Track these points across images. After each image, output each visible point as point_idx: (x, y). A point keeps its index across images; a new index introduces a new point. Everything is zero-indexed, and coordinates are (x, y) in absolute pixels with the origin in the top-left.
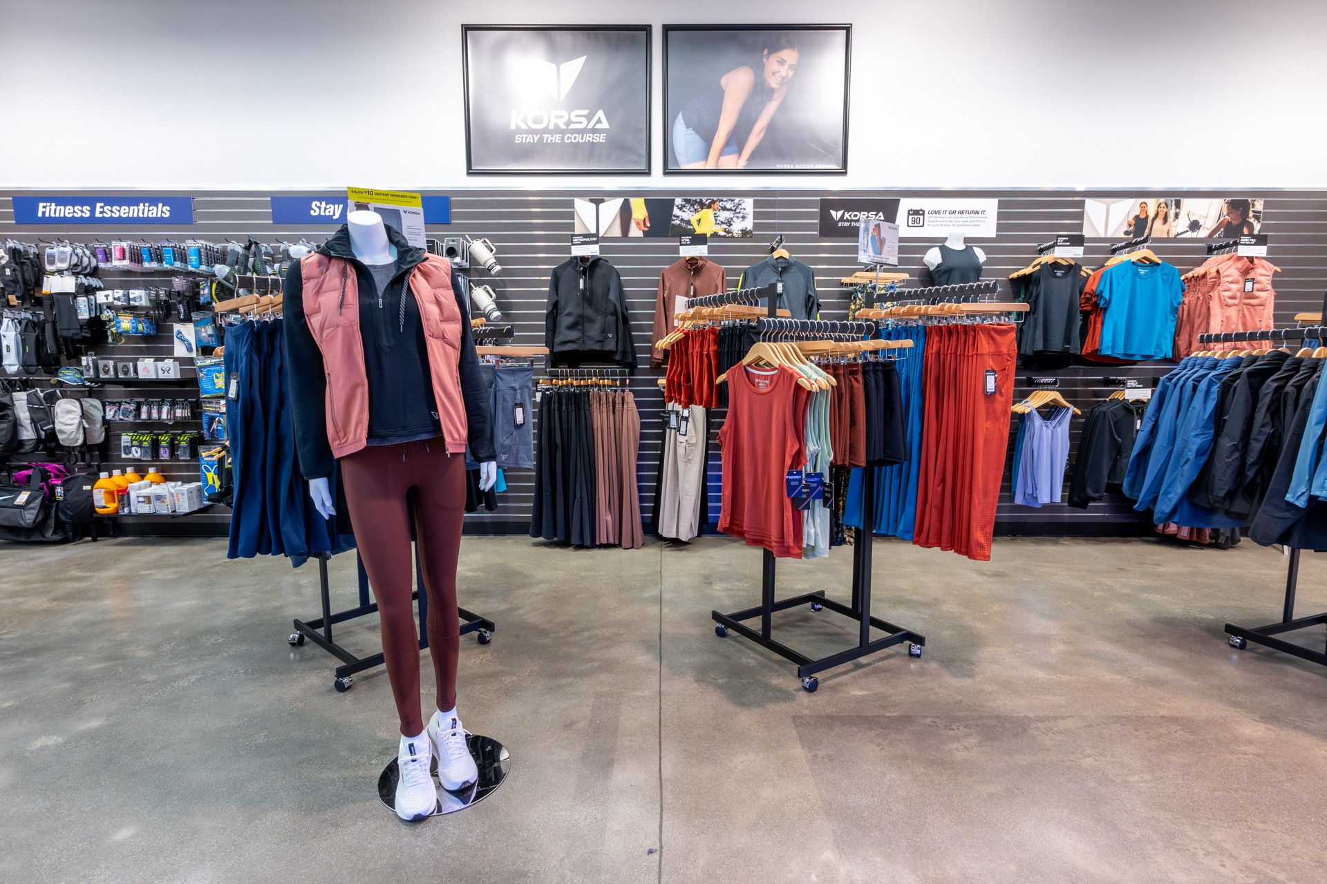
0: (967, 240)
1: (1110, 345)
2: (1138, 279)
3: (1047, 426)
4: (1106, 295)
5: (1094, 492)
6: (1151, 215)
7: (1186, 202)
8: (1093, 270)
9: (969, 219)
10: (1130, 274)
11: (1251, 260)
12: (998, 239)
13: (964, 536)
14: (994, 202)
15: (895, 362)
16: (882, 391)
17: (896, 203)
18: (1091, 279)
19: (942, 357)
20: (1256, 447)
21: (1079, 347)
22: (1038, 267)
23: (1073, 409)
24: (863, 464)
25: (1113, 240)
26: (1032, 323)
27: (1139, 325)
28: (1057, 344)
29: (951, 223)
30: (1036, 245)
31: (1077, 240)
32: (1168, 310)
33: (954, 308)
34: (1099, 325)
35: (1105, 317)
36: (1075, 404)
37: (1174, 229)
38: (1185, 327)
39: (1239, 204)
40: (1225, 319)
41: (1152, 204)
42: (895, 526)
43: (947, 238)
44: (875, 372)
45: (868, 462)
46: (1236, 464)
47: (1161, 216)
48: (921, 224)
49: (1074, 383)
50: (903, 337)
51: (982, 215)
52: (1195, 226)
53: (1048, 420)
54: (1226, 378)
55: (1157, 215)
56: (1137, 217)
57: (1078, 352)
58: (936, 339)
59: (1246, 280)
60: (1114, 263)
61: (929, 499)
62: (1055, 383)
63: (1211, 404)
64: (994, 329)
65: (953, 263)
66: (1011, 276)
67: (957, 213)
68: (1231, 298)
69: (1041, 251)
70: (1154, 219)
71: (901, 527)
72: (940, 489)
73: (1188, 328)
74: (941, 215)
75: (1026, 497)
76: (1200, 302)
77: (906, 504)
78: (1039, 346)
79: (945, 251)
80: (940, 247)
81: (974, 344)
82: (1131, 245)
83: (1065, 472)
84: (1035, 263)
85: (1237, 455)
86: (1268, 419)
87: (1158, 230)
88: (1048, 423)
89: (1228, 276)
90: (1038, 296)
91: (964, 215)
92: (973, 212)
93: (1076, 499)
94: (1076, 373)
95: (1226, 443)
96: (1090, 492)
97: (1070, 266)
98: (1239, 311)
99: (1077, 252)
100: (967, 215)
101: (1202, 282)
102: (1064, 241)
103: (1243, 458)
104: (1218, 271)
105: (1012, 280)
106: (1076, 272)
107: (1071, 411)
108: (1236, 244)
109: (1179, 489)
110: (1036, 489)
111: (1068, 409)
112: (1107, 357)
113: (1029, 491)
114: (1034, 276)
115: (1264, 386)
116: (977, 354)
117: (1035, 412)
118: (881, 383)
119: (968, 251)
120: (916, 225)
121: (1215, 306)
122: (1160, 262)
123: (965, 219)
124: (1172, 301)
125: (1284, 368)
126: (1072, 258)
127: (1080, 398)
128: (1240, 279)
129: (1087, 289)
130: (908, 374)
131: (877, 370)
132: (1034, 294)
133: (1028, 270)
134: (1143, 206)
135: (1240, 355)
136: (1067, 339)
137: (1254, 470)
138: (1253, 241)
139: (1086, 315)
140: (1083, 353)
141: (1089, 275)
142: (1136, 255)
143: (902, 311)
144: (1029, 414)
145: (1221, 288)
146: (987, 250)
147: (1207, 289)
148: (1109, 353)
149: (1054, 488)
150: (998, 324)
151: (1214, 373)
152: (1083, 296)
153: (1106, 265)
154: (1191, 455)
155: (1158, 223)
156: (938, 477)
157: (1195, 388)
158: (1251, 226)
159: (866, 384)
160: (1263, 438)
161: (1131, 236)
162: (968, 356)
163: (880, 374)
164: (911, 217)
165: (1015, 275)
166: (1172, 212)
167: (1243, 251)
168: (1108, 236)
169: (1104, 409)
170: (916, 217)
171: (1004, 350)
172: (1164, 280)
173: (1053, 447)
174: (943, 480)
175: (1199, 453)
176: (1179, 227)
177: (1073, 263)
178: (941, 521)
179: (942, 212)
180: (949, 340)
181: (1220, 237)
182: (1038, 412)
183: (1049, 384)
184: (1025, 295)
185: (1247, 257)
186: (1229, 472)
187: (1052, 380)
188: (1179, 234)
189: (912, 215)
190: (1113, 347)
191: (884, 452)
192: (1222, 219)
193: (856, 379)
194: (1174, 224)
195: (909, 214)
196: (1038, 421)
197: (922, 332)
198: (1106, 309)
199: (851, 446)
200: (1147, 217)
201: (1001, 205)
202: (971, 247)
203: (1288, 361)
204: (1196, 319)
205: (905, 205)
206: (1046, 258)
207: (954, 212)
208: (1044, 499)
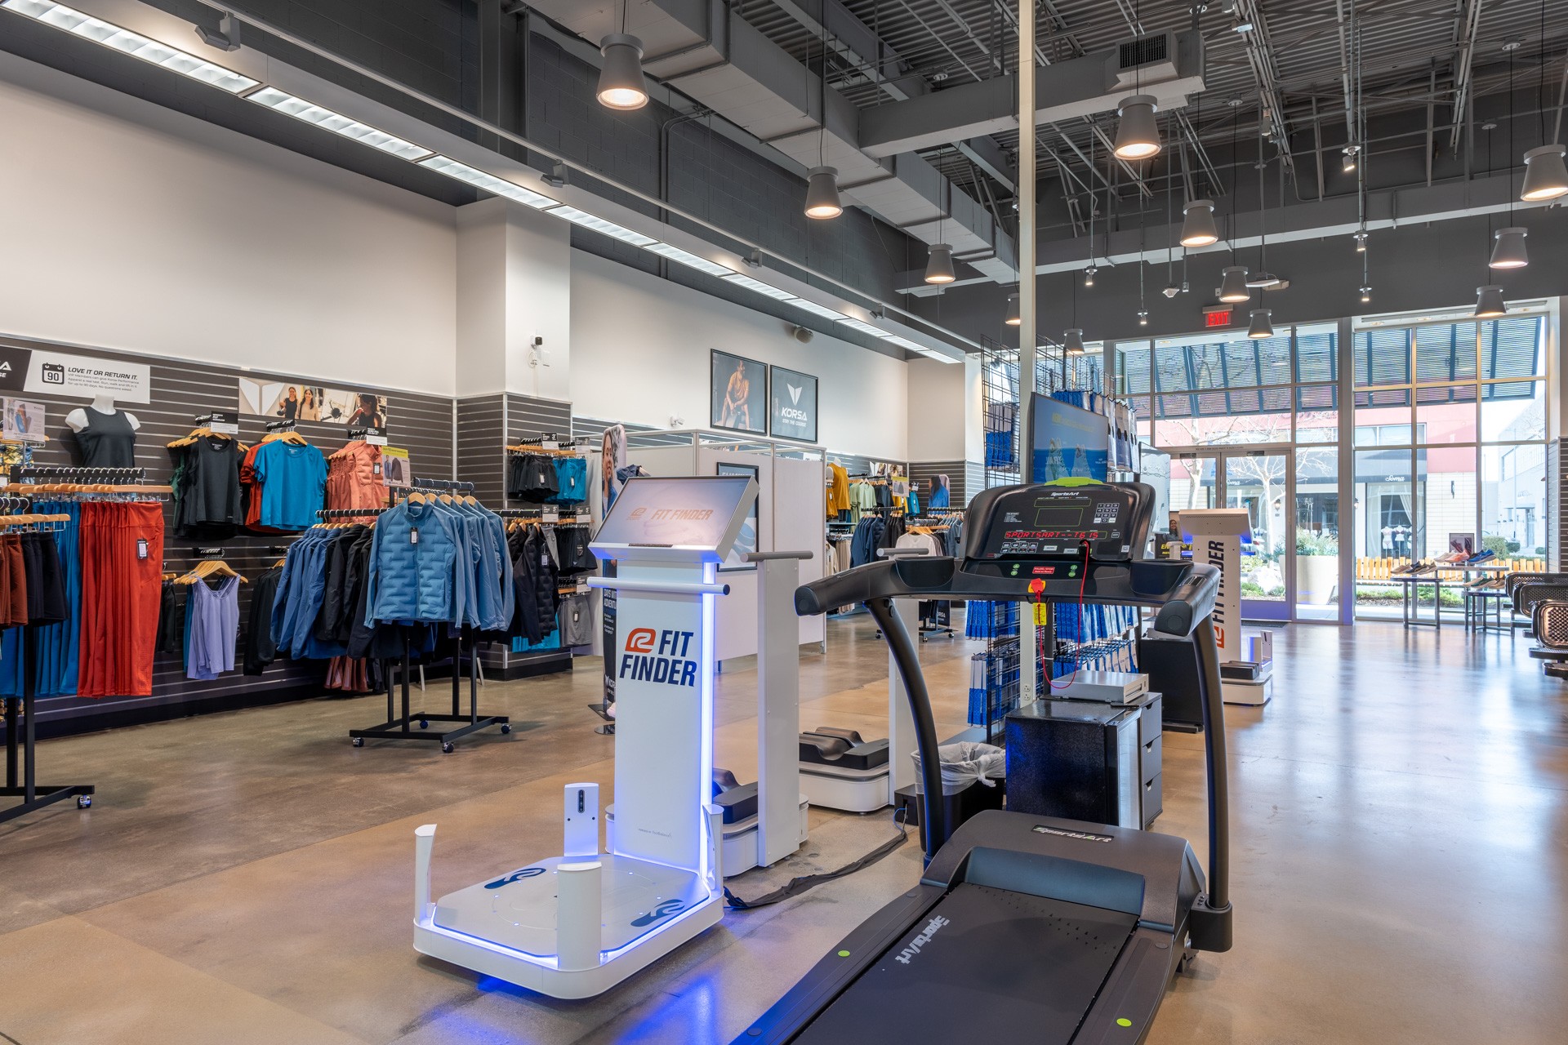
0: (116, 404)
1: (269, 516)
2: (289, 458)
3: (215, 596)
4: (262, 470)
5: (265, 657)
6: (300, 400)
7: (327, 391)
8: (250, 446)
9: (118, 383)
10: (281, 453)
11: (376, 447)
12: (152, 406)
13: (127, 678)
14: (147, 368)
15: (52, 533)
16: (40, 558)
17: (26, 356)
18: (249, 454)
19: (97, 529)
20: (348, 591)
21: (241, 518)
22: (196, 440)
23: (240, 578)
24: (26, 622)
25: (269, 419)
26: (193, 494)
27: (293, 500)
28: (219, 515)
29: (98, 385)
30: (194, 416)
31: (231, 418)
32: (317, 486)
33: (106, 488)
34: (258, 498)
35: (263, 490)
36: (243, 573)
37: (319, 414)
38: (335, 500)
39: (369, 398)
40: (362, 495)
41: (300, 390)
42: (57, 684)
43: (93, 399)
44: (34, 542)
45: (29, 620)
46: (337, 605)
47: (308, 401)
48: (60, 381)
49: (241, 553)
50: (57, 511)
51: (133, 380)
52: (336, 413)
53: (217, 590)
54: (330, 543)
55: (304, 400)
56: (287, 400)
57: (241, 523)
58: (91, 513)
59: (374, 464)
60: (270, 440)
61: (92, 653)
62: (220, 553)
63: (322, 563)
64: (142, 506)
65: (101, 428)
66: (169, 445)
67: (104, 374)
68: (364, 478)
69: (199, 423)
70: (302, 404)
71: (64, 683)
72: (101, 642)
73: (337, 502)
74: (85, 374)
75: (199, 669)
76: (343, 480)
77: (69, 660)
78: (202, 517)
79: (90, 413)
80: (85, 408)
81: (126, 518)
82: (282, 427)
83: (237, 641)
84: (194, 434)
85: (337, 598)
86: (354, 572)
87: (306, 413)
88: (217, 592)
89: (361, 460)
90: (197, 467)
91: (112, 378)
92: (122, 376)
93: (250, 667)
94: (243, 543)
95: (331, 591)
96: (262, 657)
97: (227, 441)
98: (372, 489)
99: (232, 429)
100: (116, 378)
101: (344, 462)
102: (219, 418)
103: (342, 599)
104: (353, 455)
105: (170, 449)
106: (233, 447)
107: (238, 580)
108: (365, 433)
109: (306, 629)
110: (209, 660)
111: (235, 577)
112: (268, 527)
113: (202, 663)
114: (193, 447)
115: (350, 549)
116: (129, 527)
117: (202, 582)
118: (40, 552)
119: (119, 416)
120: (53, 381)
121: (353, 483)
122: (306, 443)
123: (113, 382)
124: (319, 481)
125: (362, 536)
126: (229, 434)
127: (249, 567)
128: (371, 462)
129: (246, 463)
130: (66, 545)
131: (35, 540)
132: (194, 465)
133: (185, 441)
134: (292, 390)
135: (340, 527)
136: (229, 510)
137: (349, 607)
138: (377, 432)
139: (246, 488)
140: (247, 524)
141: (246, 451)
142: (286, 436)
143: (55, 488)
144: (196, 584)
145: (357, 469)
146: (139, 416)
147: (347, 469)
148: (269, 524)
149: (226, 657)
150: (147, 503)
151: (324, 540)
152: (242, 469)
153: (263, 441)
154: (311, 602)
155: (306, 407)
156: (99, 633)
157: (312, 551)
158: (380, 420)
159: (25, 552)
160: (351, 585)
161: (284, 416)
162: (121, 528)
163: (38, 544)
164: (46, 372)
165: (172, 444)
166: (317, 399)
167: (372, 440)
168: (263, 414)
169: (268, 576)
170: (53, 372)
171: (153, 523)
172: (310, 460)
173: (223, 614)
174: (105, 634)
175: (316, 600)
176: (324, 412)
177: (230, 438)
178: (104, 671)
179: (86, 371)
180: (103, 515)
181: (356, 425)
182: (207, 583)
183: (215, 554)
184: (185, 465)
185: (374, 445)
186: (334, 611)
187: (217, 550)
188: (324, 419)
189: (47, 369)
190: (272, 518)
191: (45, 613)
192: (357, 409)
193: (15, 549)
194: (319, 410)
195: (44, 369)
196: (205, 591)
197: (76, 507)
198: (263, 483)
199: (13, 607)
200: (296, 400)
201: (153, 372)
202: (123, 412)
203: (364, 532)
204: (342, 495)
205: (38, 358)
206: (202, 431)
207: (100, 373)
208: (217, 668)
